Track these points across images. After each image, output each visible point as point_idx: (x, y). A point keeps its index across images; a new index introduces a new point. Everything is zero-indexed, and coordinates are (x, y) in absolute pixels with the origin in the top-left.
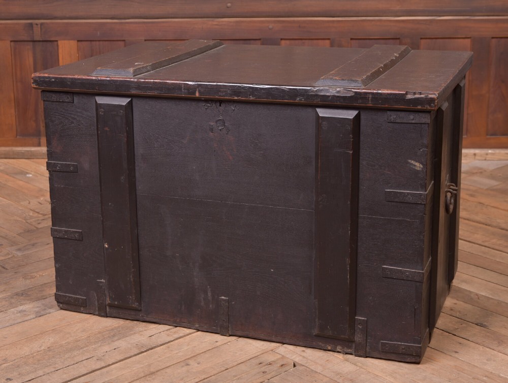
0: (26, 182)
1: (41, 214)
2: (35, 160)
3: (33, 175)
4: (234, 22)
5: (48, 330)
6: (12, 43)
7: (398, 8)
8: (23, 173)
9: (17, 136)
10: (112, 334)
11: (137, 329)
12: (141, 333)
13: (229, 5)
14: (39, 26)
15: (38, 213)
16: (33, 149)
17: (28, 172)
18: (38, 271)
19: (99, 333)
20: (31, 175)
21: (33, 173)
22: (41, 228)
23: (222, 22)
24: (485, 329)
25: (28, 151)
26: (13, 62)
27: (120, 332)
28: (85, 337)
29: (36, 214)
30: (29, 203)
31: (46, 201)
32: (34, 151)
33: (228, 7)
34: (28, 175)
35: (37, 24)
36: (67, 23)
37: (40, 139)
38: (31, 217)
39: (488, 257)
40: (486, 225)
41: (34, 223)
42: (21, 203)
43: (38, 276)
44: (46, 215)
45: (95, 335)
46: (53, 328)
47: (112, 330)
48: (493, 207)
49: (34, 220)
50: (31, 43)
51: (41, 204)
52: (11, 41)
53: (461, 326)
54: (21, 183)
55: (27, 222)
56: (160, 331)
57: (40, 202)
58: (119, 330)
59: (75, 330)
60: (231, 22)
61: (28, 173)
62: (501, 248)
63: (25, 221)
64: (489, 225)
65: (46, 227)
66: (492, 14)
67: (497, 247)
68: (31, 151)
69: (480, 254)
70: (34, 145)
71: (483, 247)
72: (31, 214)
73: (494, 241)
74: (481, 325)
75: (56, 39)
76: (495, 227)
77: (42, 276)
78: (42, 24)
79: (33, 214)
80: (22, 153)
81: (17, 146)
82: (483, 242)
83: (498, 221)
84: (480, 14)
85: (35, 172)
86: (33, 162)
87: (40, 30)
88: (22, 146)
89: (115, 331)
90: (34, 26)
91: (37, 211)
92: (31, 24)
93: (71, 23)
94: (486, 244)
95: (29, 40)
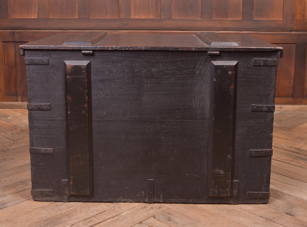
0: (7, 122)
1: (12, 140)
2: (14, 109)
3: (12, 118)
4: (128, 32)
5: (3, 220)
6: (3, 43)
7: (219, 26)
8: (6, 116)
9: (4, 95)
10: (46, 223)
11: (64, 219)
12: (66, 222)
13: (125, 23)
14: (18, 33)
15: (10, 139)
16: (14, 103)
17: (9, 115)
18: (4, 177)
19: (38, 222)
20: (10, 118)
21: (11, 116)
22: (11, 149)
23: (122, 32)
24: (293, 217)
25: (10, 104)
26: (3, 54)
27: (52, 222)
28: (28, 225)
29: (9, 141)
30: (6, 134)
31: (16, 132)
32: (14, 104)
33: (124, 24)
34: (8, 118)
35: (17, 32)
36: (34, 32)
37: (17, 97)
38: (6, 142)
39: (282, 167)
40: (276, 148)
41: (7, 146)
42: (2, 134)
43: (3, 180)
44: (15, 141)
45: (35, 224)
46: (6, 219)
47: (47, 220)
48: (276, 137)
49: (7, 144)
50: (13, 43)
51: (13, 134)
52: (2, 42)
53: (277, 215)
54: (3, 122)
55: (3, 145)
56: (79, 221)
57: (13, 133)
58: (51, 220)
59: (21, 220)
60: (126, 32)
61: (9, 117)
62: (288, 162)
63: (2, 145)
64: (277, 148)
65: (13, 148)
66: (269, 30)
67: (285, 161)
68: (12, 104)
69: (277, 166)
70: (14, 101)
71: (278, 161)
72: (6, 140)
73: (283, 157)
74: (290, 214)
75: (27, 41)
76: (281, 149)
77: (6, 180)
78: (20, 32)
79: (7, 140)
80: (7, 105)
81: (4, 101)
82: (276, 158)
83: (282, 145)
84: (263, 30)
85: (13, 116)
86: (13, 110)
87: (18, 35)
88: (7, 101)
89: (49, 221)
90: (15, 33)
91: (10, 138)
92: (14, 32)
93: (36, 32)
94: (279, 159)
95: (13, 41)
